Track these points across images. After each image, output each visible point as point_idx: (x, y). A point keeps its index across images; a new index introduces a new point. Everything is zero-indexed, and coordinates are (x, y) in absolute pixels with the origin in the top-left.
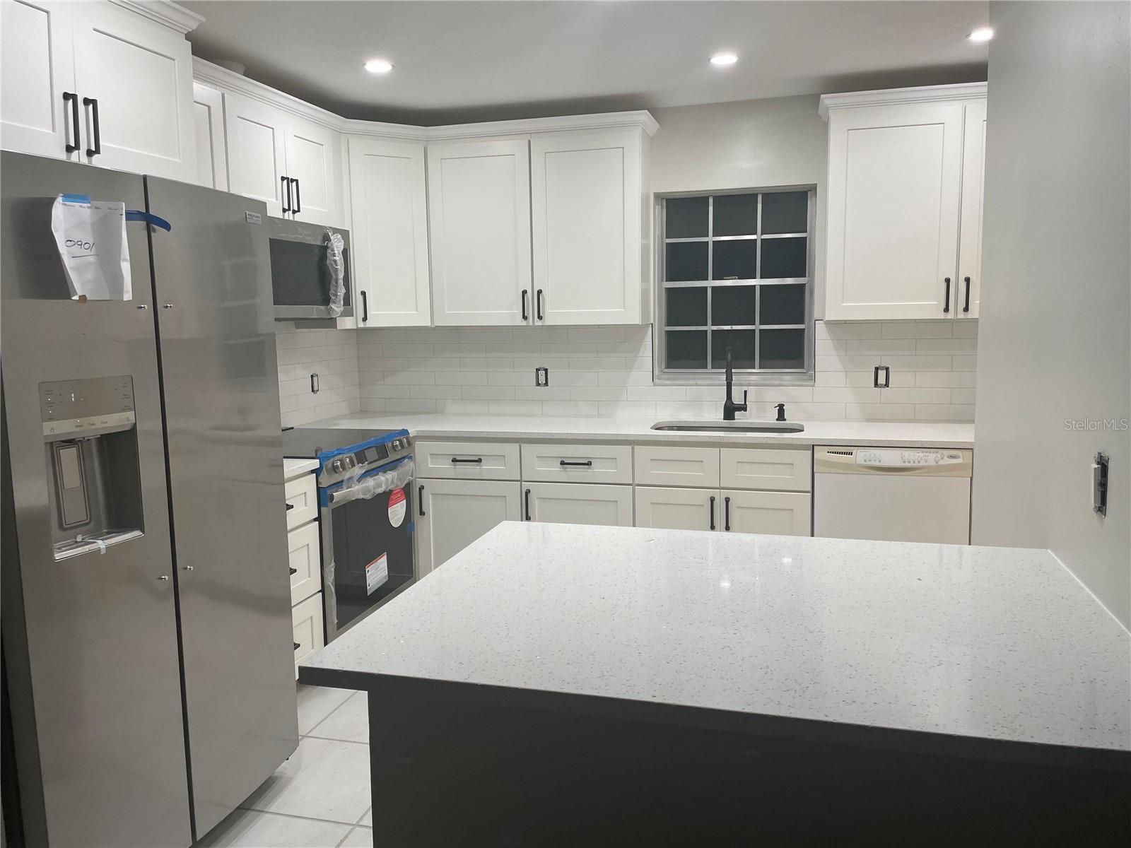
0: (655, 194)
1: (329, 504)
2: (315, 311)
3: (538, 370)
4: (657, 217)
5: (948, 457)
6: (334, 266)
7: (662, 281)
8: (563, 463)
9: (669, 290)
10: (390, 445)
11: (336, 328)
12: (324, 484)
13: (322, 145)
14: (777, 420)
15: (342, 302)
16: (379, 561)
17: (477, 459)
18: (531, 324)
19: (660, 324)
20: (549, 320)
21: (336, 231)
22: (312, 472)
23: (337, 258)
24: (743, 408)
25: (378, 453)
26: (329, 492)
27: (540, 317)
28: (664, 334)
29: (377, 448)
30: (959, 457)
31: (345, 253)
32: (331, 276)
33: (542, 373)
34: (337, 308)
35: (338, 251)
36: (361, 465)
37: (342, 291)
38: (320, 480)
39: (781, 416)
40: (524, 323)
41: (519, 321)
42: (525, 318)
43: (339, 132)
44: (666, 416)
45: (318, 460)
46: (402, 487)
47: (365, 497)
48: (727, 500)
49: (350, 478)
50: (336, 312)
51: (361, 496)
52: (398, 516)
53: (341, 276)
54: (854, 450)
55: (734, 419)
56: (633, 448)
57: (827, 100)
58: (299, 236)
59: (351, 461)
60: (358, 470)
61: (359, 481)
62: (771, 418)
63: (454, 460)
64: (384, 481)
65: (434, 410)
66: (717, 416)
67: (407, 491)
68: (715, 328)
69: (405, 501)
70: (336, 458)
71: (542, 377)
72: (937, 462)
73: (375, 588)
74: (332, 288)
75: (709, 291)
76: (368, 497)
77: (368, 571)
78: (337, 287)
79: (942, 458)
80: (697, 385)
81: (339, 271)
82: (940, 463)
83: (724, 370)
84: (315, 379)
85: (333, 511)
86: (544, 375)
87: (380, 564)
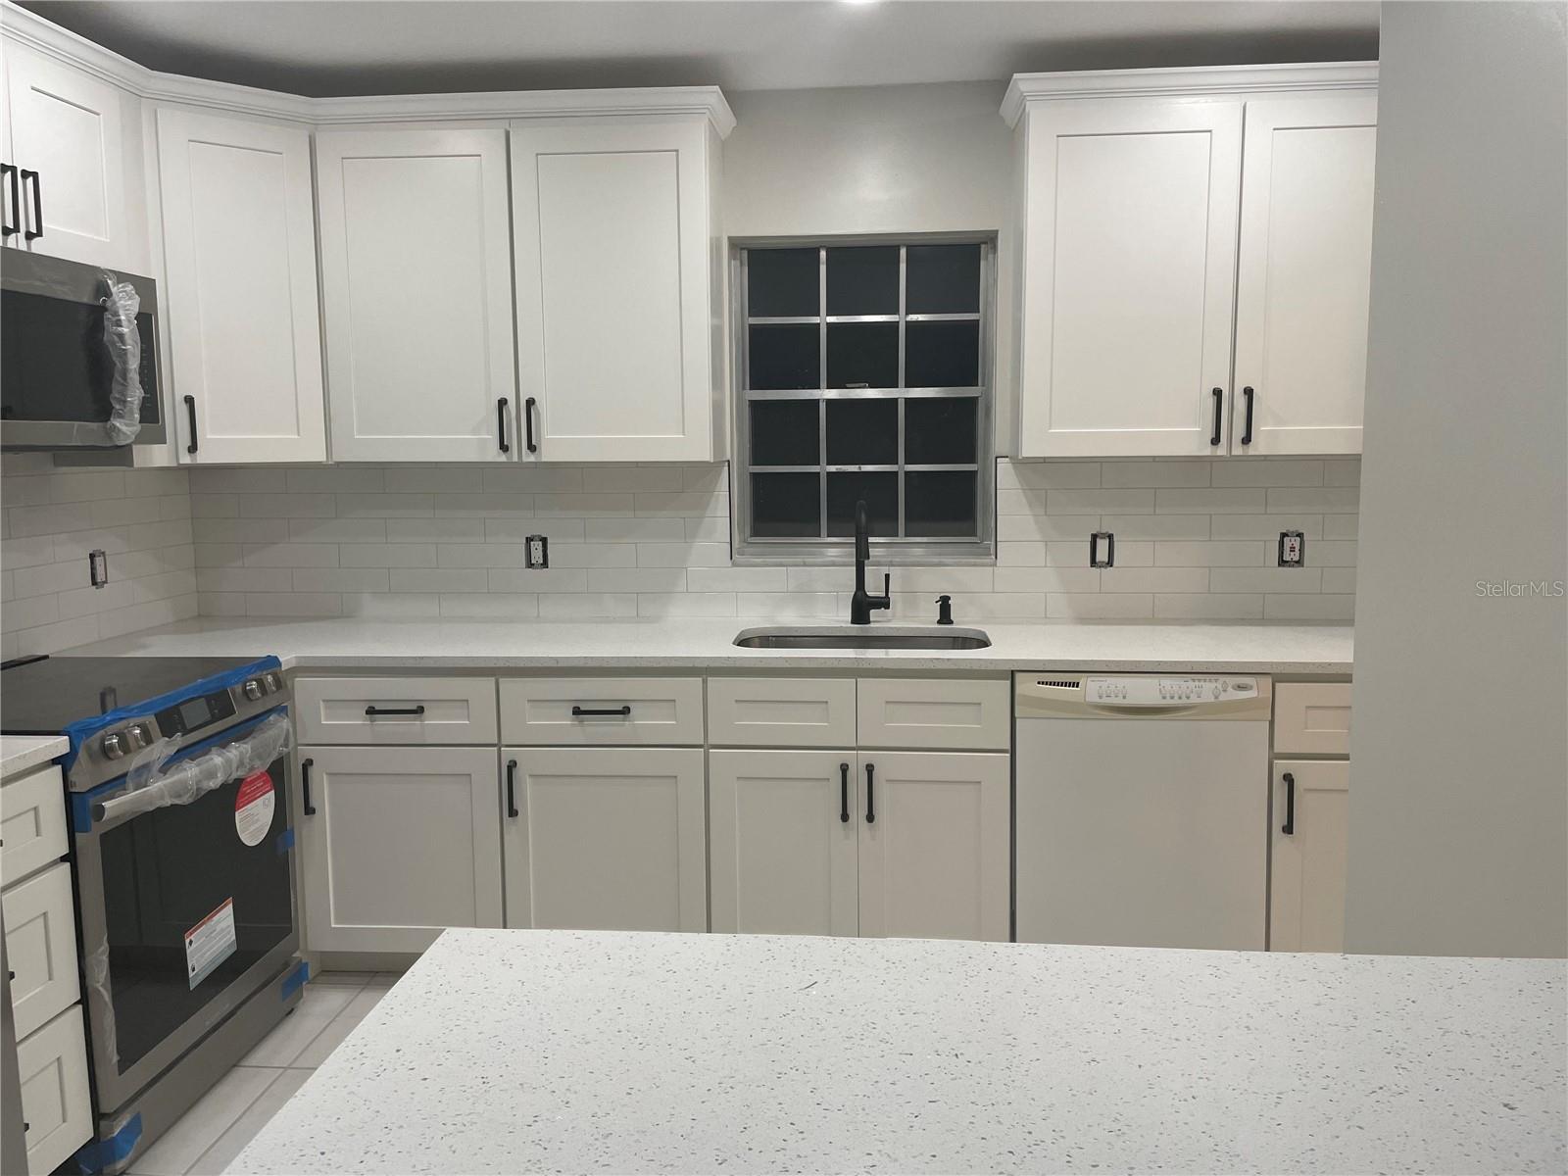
0: (729, 238)
1: (94, 824)
2: (78, 432)
3: (529, 540)
4: (735, 278)
5: (1233, 688)
6: (119, 344)
7: (744, 388)
8: (577, 712)
9: (755, 405)
10: (239, 689)
11: (132, 466)
12: (82, 782)
13: (98, 114)
14: (939, 622)
15: (137, 416)
16: (216, 918)
17: (415, 708)
18: (515, 459)
19: (741, 463)
20: (549, 453)
21: (122, 277)
22: (55, 761)
23: (125, 330)
24: (884, 603)
25: (211, 711)
26: (92, 801)
27: (532, 448)
28: (747, 479)
29: (208, 699)
30: (1251, 688)
31: (146, 322)
32: (115, 364)
33: (537, 546)
34: (127, 427)
35: (127, 315)
36: (167, 739)
37: (136, 395)
38: (73, 777)
39: (945, 617)
40: (503, 458)
41: (493, 454)
42: (504, 448)
43: (135, 95)
44: (757, 619)
45: (67, 737)
46: (264, 770)
47: (177, 802)
48: (870, 769)
49: (146, 767)
50: (124, 434)
51: (168, 802)
52: (259, 823)
53: (134, 364)
54: (1082, 679)
55: (869, 622)
56: (705, 682)
57: (1025, 83)
58: (38, 283)
59: (145, 732)
60: (162, 748)
61: (165, 769)
62: (926, 619)
63: (371, 711)
64: (220, 764)
65: (338, 613)
66: (839, 618)
67: (276, 774)
68: (833, 468)
69: (273, 791)
70: (110, 729)
71: (538, 553)
72: (1216, 698)
73: (208, 972)
74: (116, 388)
75: (823, 407)
76: (186, 800)
77: (191, 942)
78: (125, 386)
79: (1225, 691)
80: (805, 565)
81: (129, 355)
82: (1221, 699)
83: (853, 540)
84: (99, 560)
85: (104, 837)
86: (540, 548)
87: (218, 922)
